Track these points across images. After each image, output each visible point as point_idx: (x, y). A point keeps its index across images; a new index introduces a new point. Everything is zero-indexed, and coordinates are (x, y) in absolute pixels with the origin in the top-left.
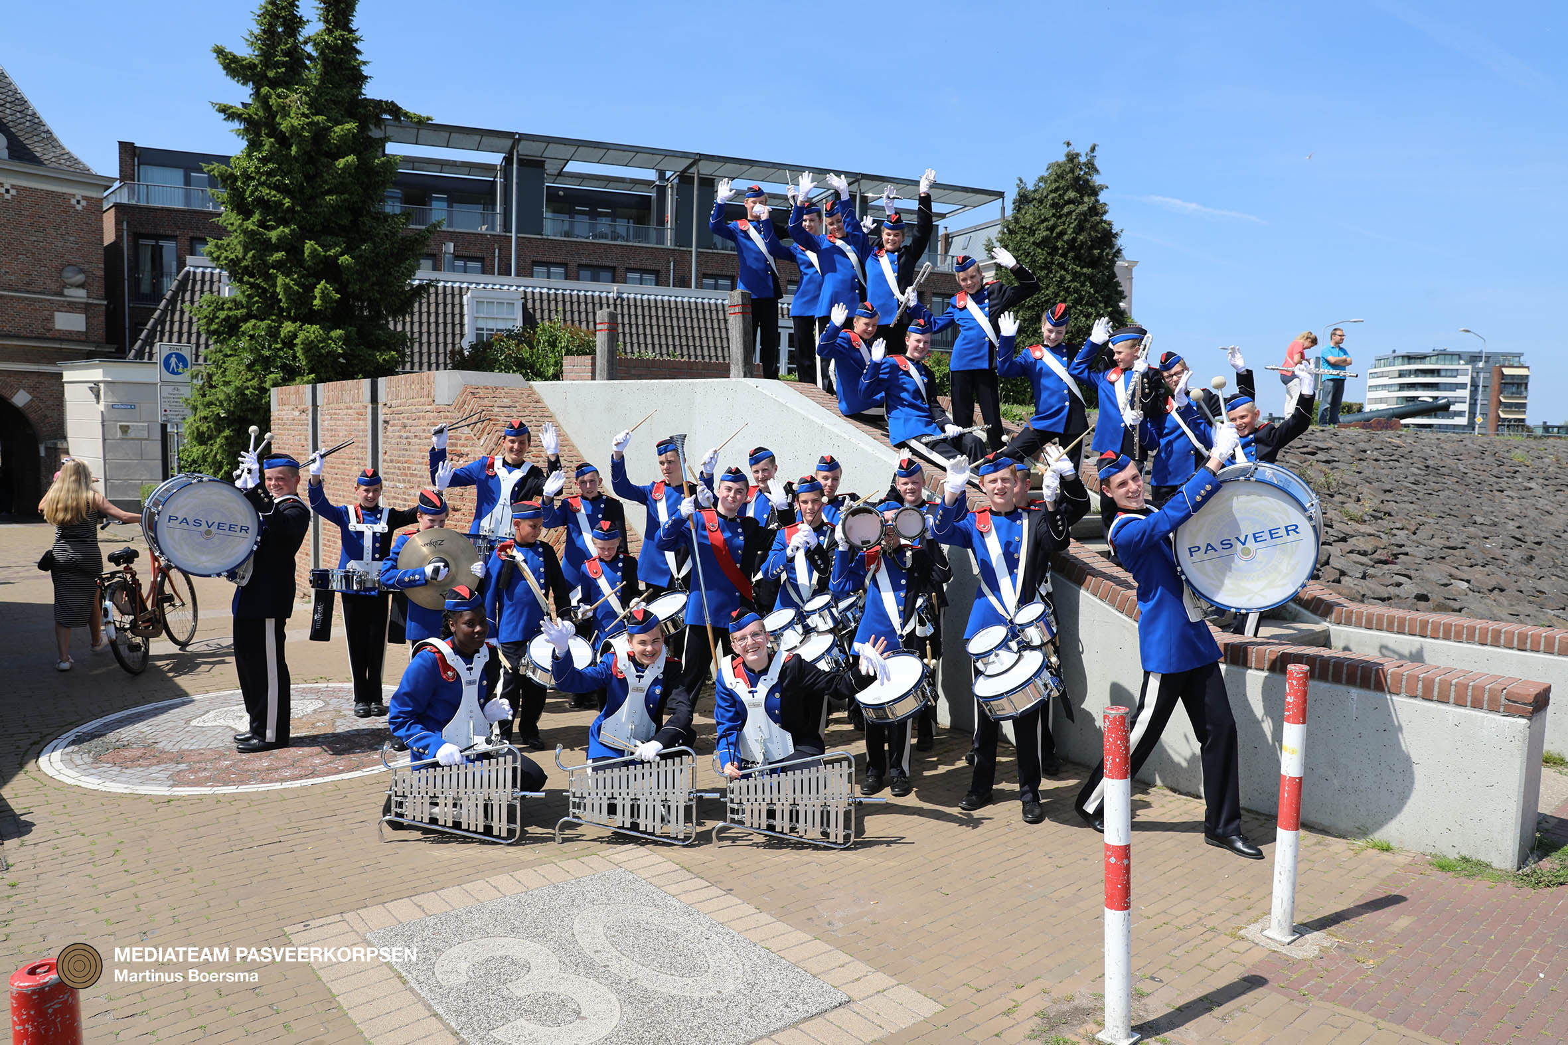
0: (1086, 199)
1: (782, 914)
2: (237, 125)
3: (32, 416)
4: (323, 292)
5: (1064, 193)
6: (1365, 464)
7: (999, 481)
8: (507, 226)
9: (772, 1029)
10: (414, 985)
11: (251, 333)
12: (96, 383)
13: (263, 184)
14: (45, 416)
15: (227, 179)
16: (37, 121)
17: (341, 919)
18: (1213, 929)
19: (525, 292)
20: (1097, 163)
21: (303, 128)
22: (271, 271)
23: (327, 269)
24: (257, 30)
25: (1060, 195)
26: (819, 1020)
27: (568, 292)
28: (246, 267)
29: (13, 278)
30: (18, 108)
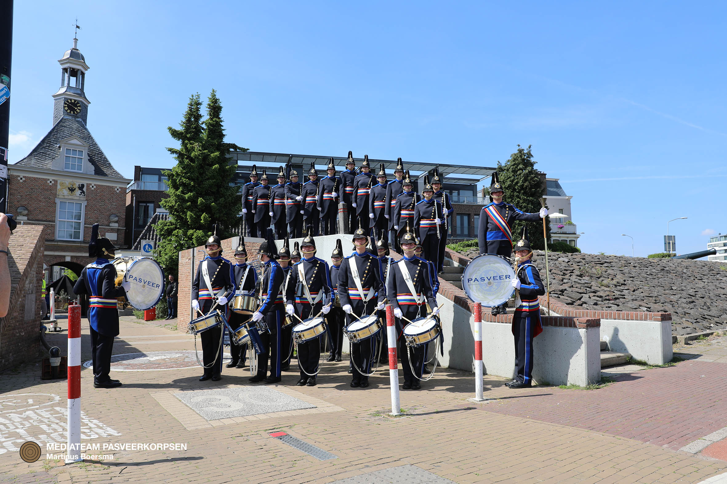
0: (528, 168)
2: (175, 155)
4: (204, 218)
5: (518, 166)
9: (287, 410)
10: (183, 401)
11: (176, 234)
13: (183, 177)
15: (170, 176)
16: (105, 160)
17: (167, 392)
18: (457, 399)
20: (532, 153)
21: (199, 155)
22: (185, 210)
23: (207, 208)
24: (184, 120)
25: (516, 167)
28: (176, 209)
30: (100, 156)
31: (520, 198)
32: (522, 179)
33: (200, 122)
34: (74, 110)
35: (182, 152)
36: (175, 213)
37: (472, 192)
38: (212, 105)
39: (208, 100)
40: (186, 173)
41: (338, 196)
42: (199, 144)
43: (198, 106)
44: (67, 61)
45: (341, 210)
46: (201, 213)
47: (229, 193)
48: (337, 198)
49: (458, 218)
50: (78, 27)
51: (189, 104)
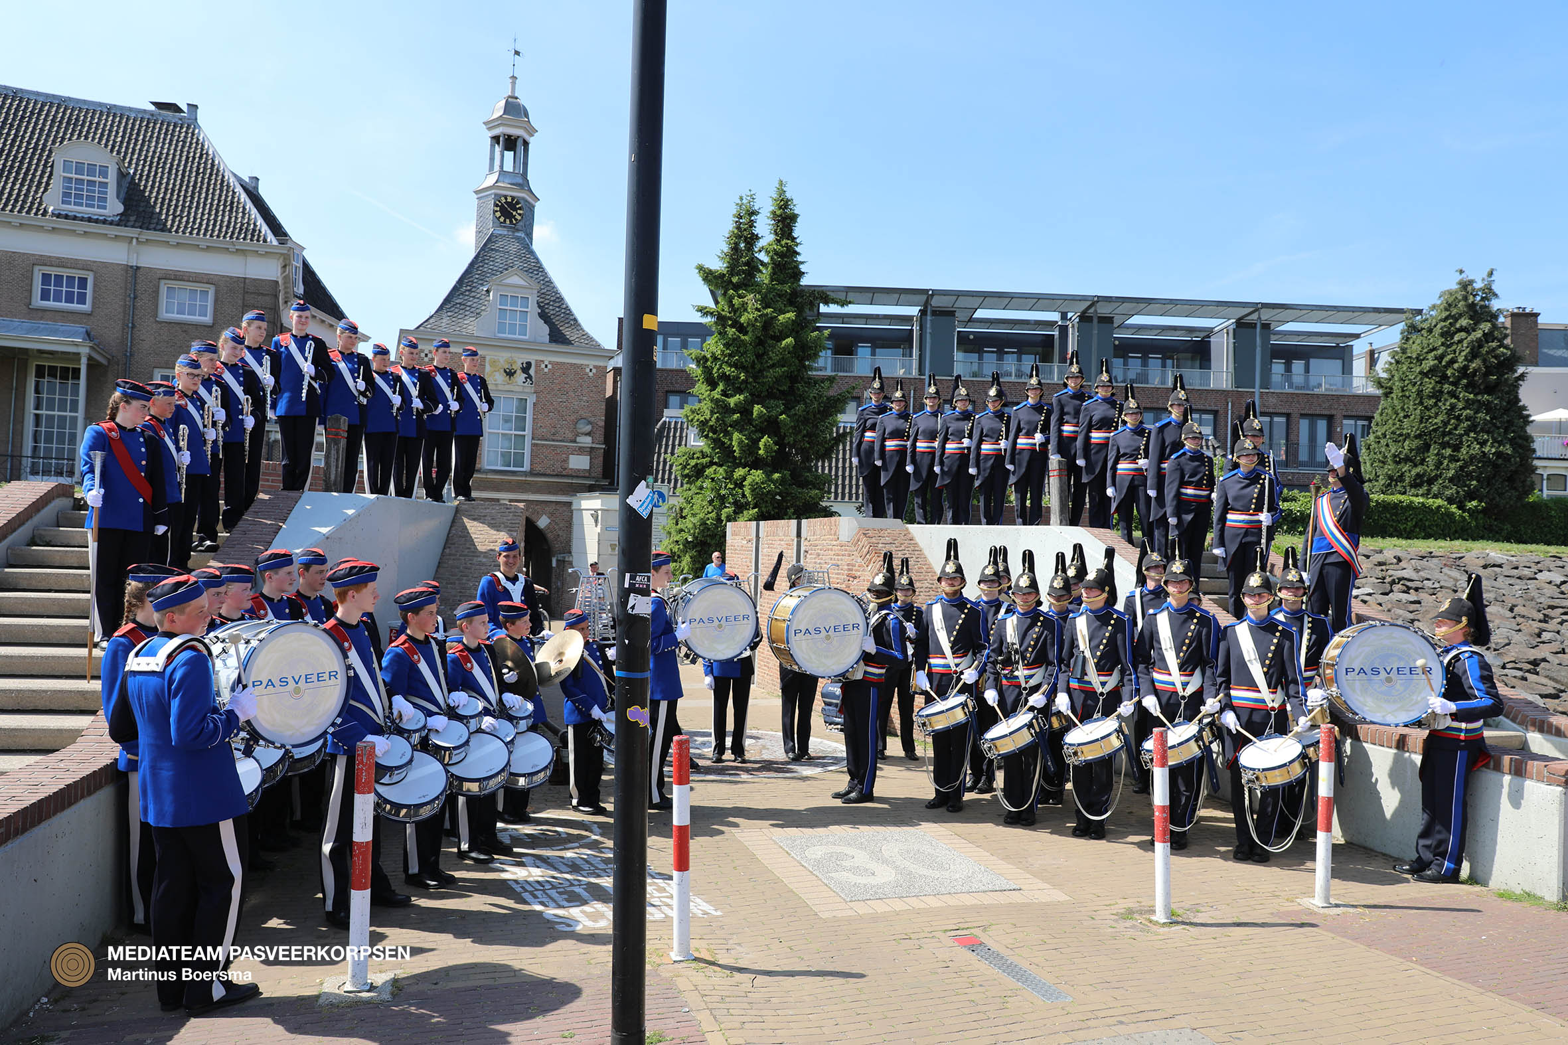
0: (1482, 325)
3: (550, 536)
4: (766, 444)
5: (1456, 321)
8: (921, 370)
9: (971, 891)
10: (793, 856)
11: (713, 476)
12: (596, 511)
13: (725, 363)
14: (559, 535)
17: (759, 830)
20: (1496, 288)
21: (756, 319)
22: (729, 429)
23: (770, 426)
26: (998, 892)
29: (544, 430)
30: (557, 305)
31: (1457, 398)
32: (1463, 354)
33: (756, 250)
34: (511, 217)
35: (723, 313)
36: (711, 435)
37: (1339, 362)
38: (778, 212)
39: (770, 201)
40: (730, 355)
41: (1048, 441)
42: (755, 295)
43: (752, 218)
44: (499, 122)
45: (1056, 473)
46: (760, 436)
47: (813, 393)
48: (1044, 445)
49: (1304, 425)
50: (517, 53)
51: (734, 216)
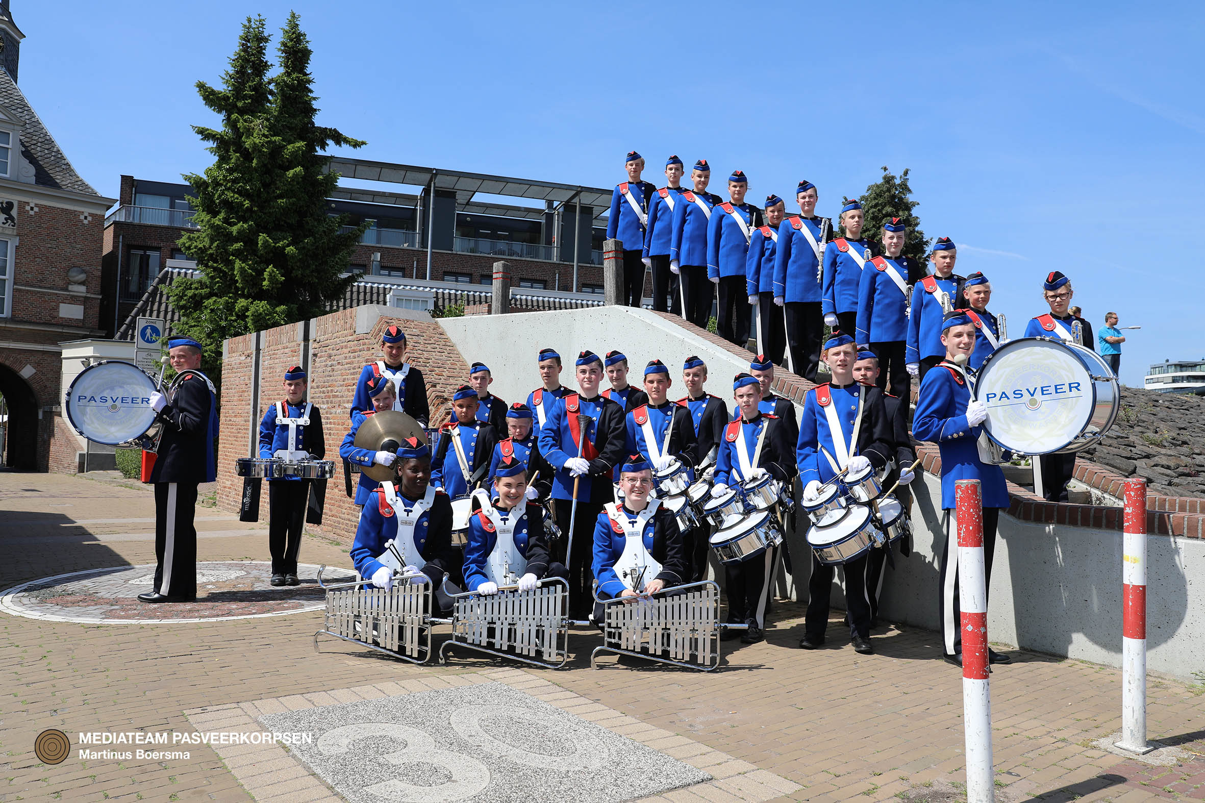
0: (901, 213)
1: (647, 717)
2: (211, 144)
3: (36, 387)
4: (270, 275)
5: (882, 209)
6: (1159, 409)
7: (842, 354)
8: (424, 243)
9: (636, 795)
10: (296, 753)
11: (212, 307)
12: (88, 358)
13: (228, 189)
14: (46, 386)
15: (201, 186)
16: (59, 156)
17: (236, 706)
18: (1064, 740)
19: (437, 293)
20: (909, 184)
21: (263, 145)
22: (231, 257)
23: (277, 257)
24: (231, 71)
25: (879, 210)
26: (681, 791)
27: (472, 293)
28: (211, 255)
29: (29, 276)
30: (46, 147)
33: (266, 79)
35: (226, 138)
36: (210, 263)
38: (289, 45)
39: (282, 35)
40: (234, 182)
42: (263, 122)
43: (261, 45)
45: (612, 255)
46: (265, 266)
47: (322, 228)
51: (241, 38)
